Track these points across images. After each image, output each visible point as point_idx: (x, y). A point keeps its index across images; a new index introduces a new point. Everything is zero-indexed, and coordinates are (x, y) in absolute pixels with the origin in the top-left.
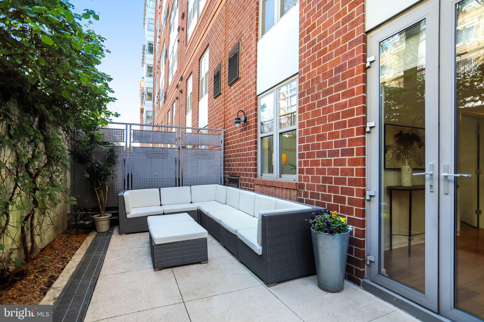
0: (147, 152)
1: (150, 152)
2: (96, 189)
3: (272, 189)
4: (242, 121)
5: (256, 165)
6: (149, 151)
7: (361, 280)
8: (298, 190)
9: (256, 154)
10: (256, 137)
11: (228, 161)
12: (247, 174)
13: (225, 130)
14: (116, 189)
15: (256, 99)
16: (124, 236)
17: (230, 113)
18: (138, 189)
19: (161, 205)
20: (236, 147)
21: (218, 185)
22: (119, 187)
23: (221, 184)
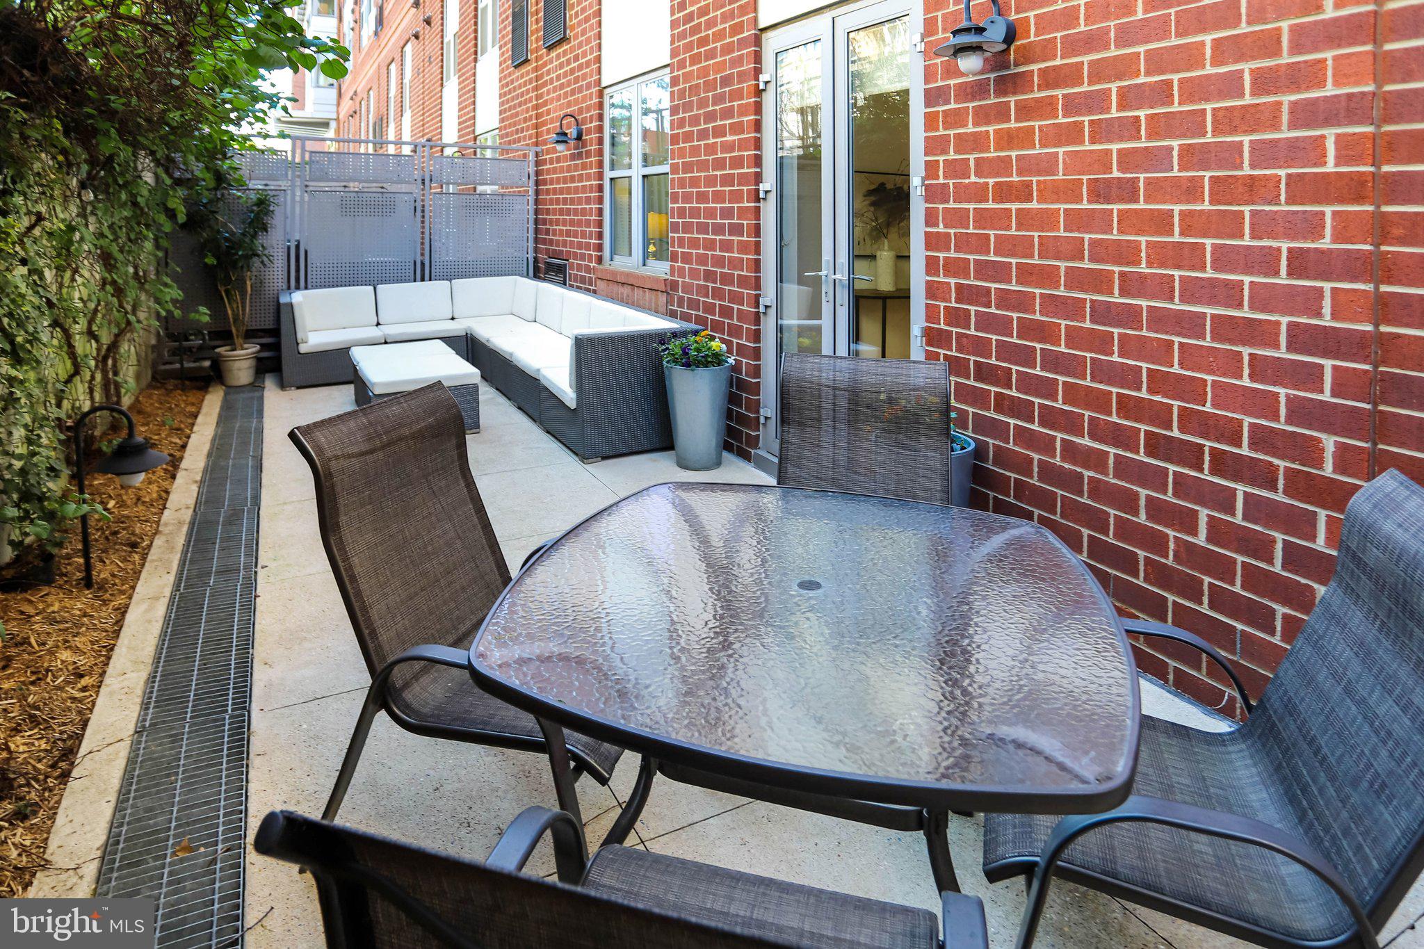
0: (344, 203)
1: (352, 203)
2: (222, 289)
3: (626, 291)
4: (570, 139)
5: (600, 236)
6: (348, 199)
7: (753, 452)
8: (668, 293)
9: (600, 212)
10: (600, 176)
11: (545, 222)
12: (583, 257)
13: (539, 149)
14: (267, 289)
15: (601, 94)
16: (294, 393)
17: (548, 112)
18: (321, 287)
19: (378, 324)
20: (561, 191)
21: (518, 278)
22: (276, 284)
23: (527, 276)
